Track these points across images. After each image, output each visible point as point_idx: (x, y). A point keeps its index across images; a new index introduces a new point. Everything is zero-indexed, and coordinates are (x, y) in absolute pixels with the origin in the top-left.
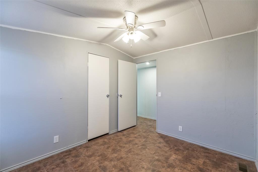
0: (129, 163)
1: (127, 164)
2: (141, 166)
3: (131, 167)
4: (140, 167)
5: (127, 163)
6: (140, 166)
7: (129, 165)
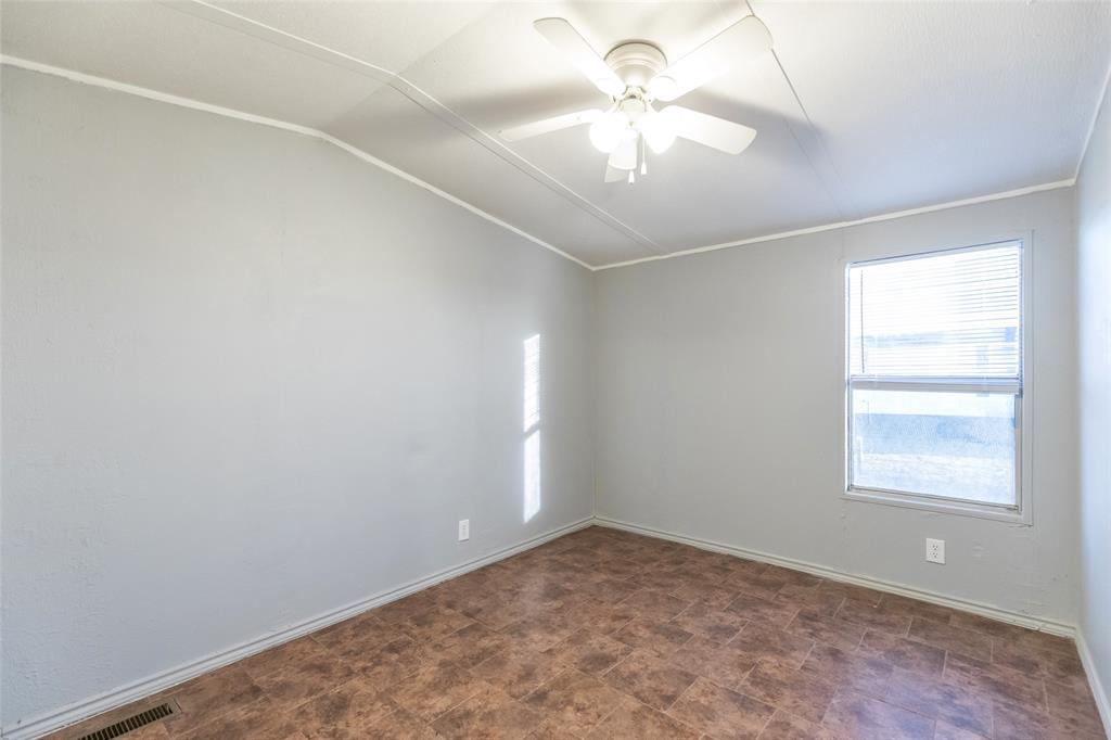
0: (648, 732)
1: (654, 722)
2: (588, 714)
3: (634, 712)
4: (593, 711)
5: (656, 731)
6: (594, 714)
7: (645, 717)
